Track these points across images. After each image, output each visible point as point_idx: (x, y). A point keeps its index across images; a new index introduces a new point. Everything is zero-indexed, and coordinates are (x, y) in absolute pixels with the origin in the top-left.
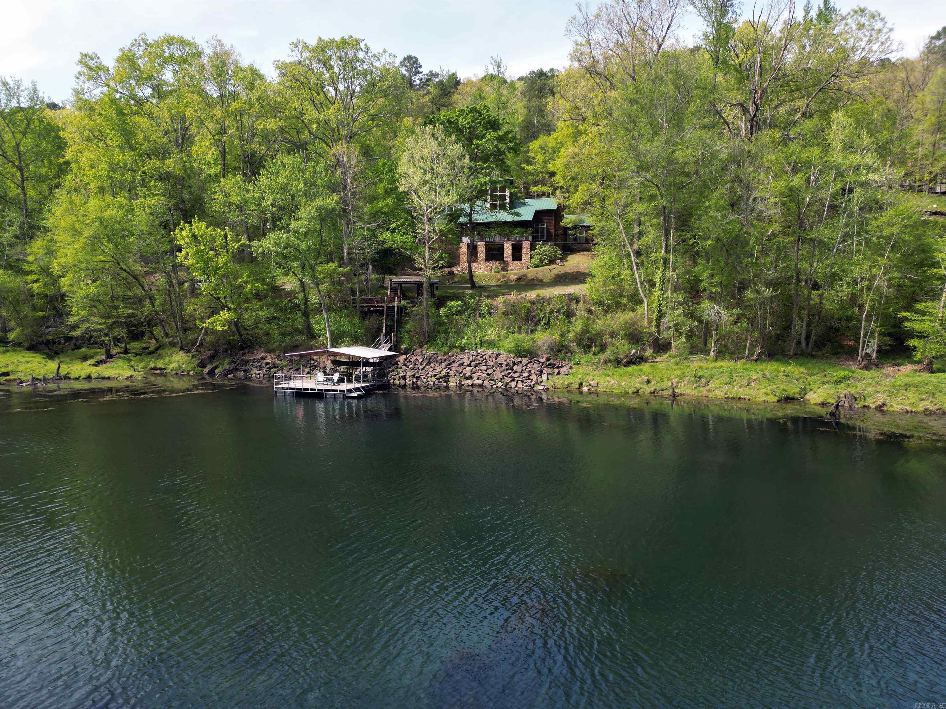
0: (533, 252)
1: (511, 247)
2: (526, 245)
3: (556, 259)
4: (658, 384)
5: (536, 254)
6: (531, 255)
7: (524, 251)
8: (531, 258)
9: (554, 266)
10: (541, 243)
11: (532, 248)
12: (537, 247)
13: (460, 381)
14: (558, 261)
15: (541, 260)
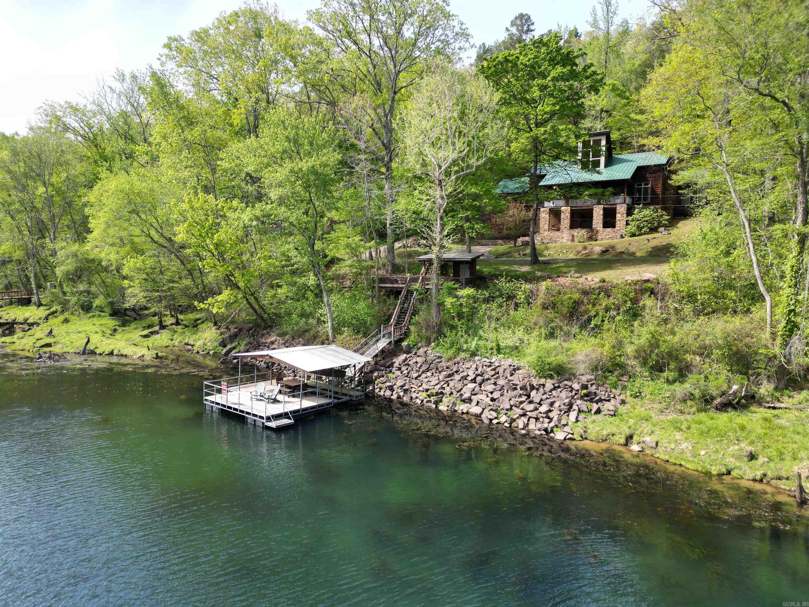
0: (630, 218)
1: (601, 212)
2: (621, 209)
3: (659, 226)
4: (772, 465)
5: (633, 220)
6: (627, 221)
7: (618, 216)
8: (627, 224)
9: (655, 235)
10: (641, 206)
11: (629, 212)
12: (636, 211)
13: (454, 404)
14: (662, 229)
15: (638, 227)
